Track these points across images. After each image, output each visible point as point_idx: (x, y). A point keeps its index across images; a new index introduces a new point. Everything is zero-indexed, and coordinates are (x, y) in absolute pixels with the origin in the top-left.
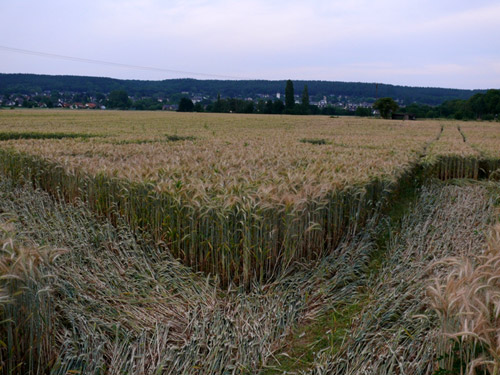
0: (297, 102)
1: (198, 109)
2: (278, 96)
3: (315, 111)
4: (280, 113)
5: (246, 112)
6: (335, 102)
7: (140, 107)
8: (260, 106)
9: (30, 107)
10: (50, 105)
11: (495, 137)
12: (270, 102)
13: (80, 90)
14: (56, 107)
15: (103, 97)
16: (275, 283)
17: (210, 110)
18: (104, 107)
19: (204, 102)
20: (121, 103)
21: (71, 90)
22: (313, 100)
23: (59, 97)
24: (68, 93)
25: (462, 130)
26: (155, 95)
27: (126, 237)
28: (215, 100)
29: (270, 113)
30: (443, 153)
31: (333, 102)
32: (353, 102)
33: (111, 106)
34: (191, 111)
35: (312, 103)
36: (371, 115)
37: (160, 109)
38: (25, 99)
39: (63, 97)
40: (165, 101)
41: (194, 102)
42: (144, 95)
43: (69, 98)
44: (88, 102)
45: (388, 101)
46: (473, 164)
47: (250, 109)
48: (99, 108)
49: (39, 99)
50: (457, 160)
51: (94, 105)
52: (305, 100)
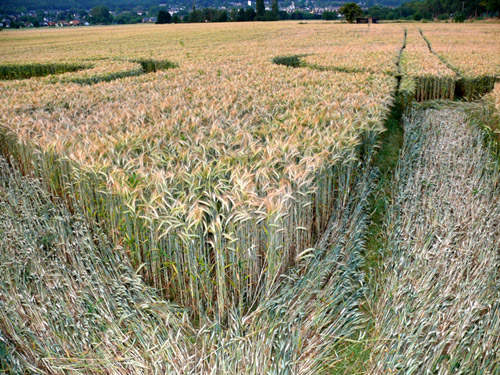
0: (267, 9)
1: (175, 20)
2: (249, 3)
3: (284, 17)
4: (252, 20)
5: (220, 21)
6: (303, 6)
7: (121, 22)
8: (233, 15)
9: (18, 27)
10: (37, 25)
11: (457, 42)
12: (242, 10)
13: (63, 8)
14: (43, 26)
15: (86, 14)
16: (258, 310)
17: (186, 20)
18: (87, 23)
19: (181, 13)
20: (104, 18)
21: (55, 8)
22: (283, 6)
23: (44, 16)
24: (52, 12)
25: (424, 34)
26: (135, 9)
27: (81, 233)
28: (191, 11)
29: (243, 20)
30: (419, 73)
31: (301, 7)
32: (319, 6)
33: (94, 21)
34: (169, 22)
35: (281, 9)
36: (336, 18)
37: (140, 22)
38: (11, 19)
39: (48, 16)
40: (144, 14)
41: (171, 13)
42: (124, 10)
43: (53, 16)
44: (72, 19)
45: (353, 6)
46: (450, 85)
47: (223, 18)
48: (83, 24)
49: (25, 20)
50: (433, 80)
51: (77, 22)
52: (275, 7)
